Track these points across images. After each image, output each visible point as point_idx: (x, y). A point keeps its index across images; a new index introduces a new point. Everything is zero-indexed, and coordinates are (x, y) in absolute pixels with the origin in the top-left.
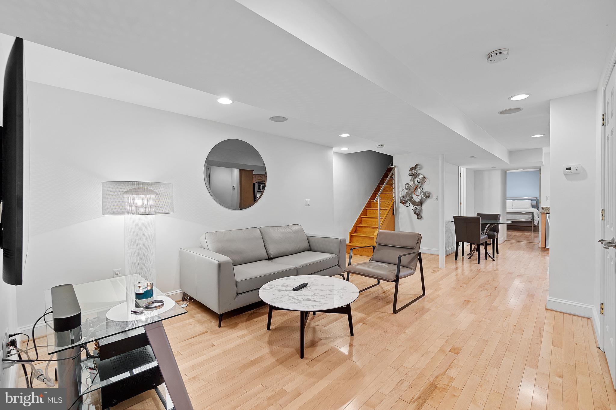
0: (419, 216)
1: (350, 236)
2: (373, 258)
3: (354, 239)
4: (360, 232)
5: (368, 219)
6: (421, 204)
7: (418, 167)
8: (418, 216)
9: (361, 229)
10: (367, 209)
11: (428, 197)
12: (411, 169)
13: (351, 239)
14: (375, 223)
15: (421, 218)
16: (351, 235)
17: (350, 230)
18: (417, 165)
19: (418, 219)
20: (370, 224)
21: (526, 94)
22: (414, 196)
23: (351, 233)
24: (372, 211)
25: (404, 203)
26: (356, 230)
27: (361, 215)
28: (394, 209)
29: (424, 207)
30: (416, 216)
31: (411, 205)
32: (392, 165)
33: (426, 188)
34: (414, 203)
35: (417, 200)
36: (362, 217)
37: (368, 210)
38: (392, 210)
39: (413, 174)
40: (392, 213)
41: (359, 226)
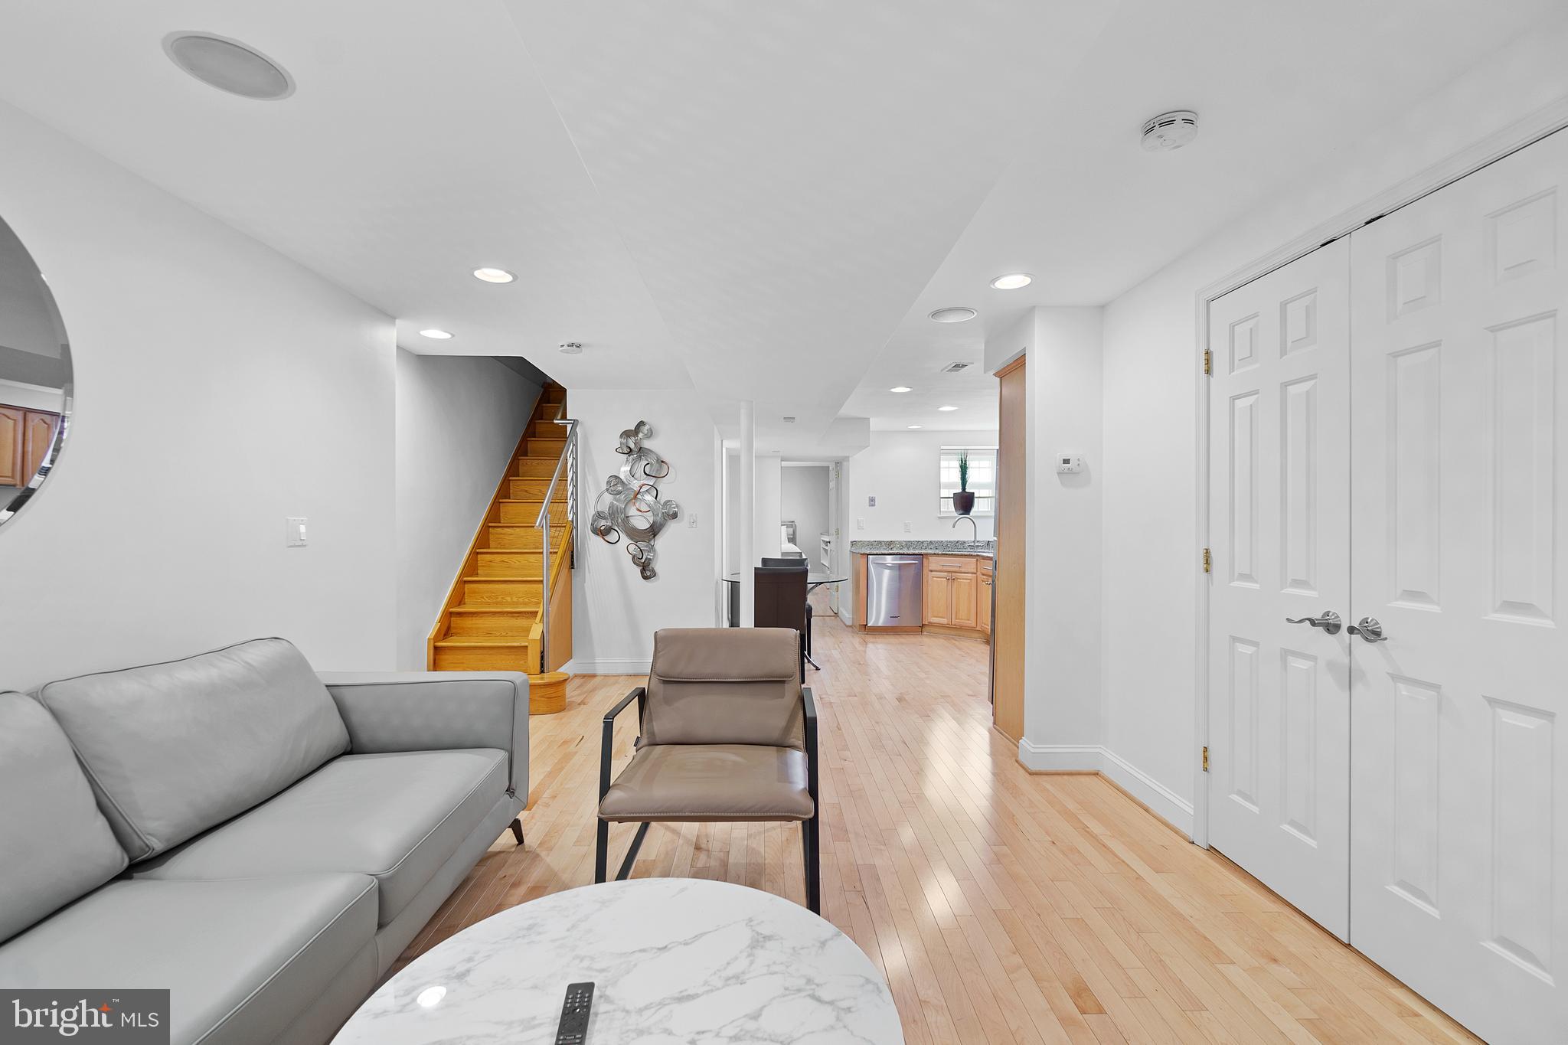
0: (647, 571)
1: (432, 651)
2: (652, 734)
3: (446, 658)
4: (463, 632)
5: (491, 586)
6: (654, 537)
7: (645, 429)
8: (643, 571)
9: (468, 622)
10: (478, 553)
11: (675, 516)
12: (627, 434)
13: (435, 660)
14: (515, 599)
15: (654, 574)
16: (436, 648)
17: (432, 628)
18: (641, 424)
19: (645, 578)
20: (497, 603)
21: (1027, 275)
22: (632, 511)
23: (436, 638)
24: (498, 558)
25: (603, 533)
26: (449, 628)
27: (463, 573)
28: (573, 552)
29: (661, 542)
30: (637, 570)
31: (625, 540)
32: (564, 417)
33: (668, 490)
34: (634, 534)
35: (641, 523)
36: (465, 582)
37: (482, 556)
38: (569, 554)
39: (631, 450)
40: (569, 563)
41: (460, 614)
